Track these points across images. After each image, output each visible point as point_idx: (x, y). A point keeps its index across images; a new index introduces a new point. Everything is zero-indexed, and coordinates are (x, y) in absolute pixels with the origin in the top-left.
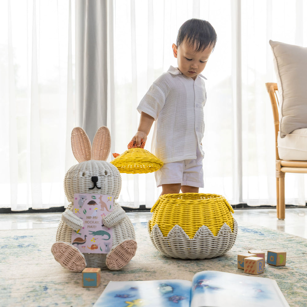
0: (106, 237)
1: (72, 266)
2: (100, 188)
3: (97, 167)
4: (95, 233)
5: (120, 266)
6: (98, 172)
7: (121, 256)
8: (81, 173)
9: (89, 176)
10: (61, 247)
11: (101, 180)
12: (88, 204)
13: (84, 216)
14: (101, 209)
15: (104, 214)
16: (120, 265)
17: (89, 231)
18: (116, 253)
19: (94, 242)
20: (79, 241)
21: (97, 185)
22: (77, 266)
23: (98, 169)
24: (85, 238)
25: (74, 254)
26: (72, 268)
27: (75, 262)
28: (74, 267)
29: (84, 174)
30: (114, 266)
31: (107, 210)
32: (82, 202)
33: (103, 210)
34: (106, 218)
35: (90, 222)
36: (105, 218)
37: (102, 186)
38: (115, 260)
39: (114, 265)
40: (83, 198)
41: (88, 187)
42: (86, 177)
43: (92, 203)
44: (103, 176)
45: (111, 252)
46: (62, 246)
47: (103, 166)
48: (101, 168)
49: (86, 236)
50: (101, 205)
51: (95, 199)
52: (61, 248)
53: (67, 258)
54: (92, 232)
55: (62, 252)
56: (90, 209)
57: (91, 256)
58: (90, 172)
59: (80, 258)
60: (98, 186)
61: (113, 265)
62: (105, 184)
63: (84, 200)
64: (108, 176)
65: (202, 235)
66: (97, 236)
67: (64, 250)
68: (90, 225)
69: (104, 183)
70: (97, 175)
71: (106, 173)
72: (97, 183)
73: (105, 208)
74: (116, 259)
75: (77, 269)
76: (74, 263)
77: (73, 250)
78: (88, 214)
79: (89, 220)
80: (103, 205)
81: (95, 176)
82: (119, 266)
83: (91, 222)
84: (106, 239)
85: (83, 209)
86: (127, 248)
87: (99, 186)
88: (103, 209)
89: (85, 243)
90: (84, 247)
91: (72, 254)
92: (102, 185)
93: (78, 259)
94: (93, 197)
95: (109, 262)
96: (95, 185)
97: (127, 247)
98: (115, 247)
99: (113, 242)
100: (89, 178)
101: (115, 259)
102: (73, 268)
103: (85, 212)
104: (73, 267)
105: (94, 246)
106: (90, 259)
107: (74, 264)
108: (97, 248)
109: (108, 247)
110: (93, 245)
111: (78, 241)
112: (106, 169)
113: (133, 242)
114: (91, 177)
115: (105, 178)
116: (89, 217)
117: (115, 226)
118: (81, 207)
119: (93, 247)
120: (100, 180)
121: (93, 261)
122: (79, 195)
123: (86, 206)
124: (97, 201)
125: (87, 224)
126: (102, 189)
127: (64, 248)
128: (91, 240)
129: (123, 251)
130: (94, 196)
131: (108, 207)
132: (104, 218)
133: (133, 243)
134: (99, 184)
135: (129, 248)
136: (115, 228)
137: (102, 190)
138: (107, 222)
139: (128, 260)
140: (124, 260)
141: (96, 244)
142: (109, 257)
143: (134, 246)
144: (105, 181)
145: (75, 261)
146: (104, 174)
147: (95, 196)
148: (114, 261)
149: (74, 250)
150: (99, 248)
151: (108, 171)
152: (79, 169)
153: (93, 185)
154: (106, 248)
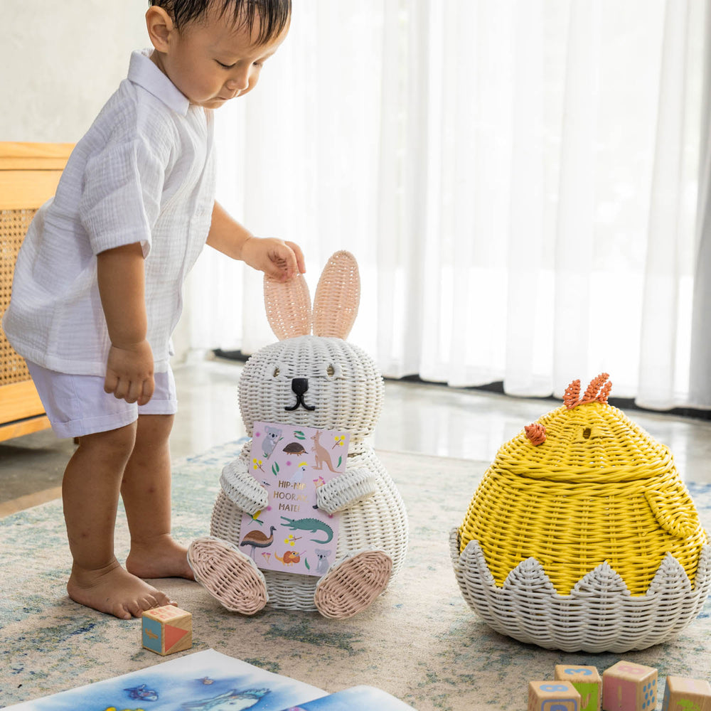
0: (321, 535)
1: (235, 598)
2: (312, 409)
3: (311, 355)
4: (295, 525)
5: (348, 611)
6: (310, 367)
7: (352, 589)
8: (271, 369)
9: (289, 377)
10: (209, 551)
11: (317, 388)
12: (284, 450)
13: (274, 480)
14: (316, 465)
15: (321, 478)
16: (349, 609)
17: (282, 517)
18: (341, 578)
19: (292, 547)
20: (258, 539)
21: (305, 399)
22: (246, 600)
23: (312, 361)
24: (272, 534)
25: (240, 569)
26: (234, 603)
27: (242, 591)
28: (239, 601)
29: (276, 372)
30: (333, 611)
31: (332, 469)
32: (271, 446)
33: (321, 469)
34: (323, 490)
35: (285, 496)
36: (321, 491)
37: (318, 404)
38: (337, 596)
39: (334, 607)
40: (273, 436)
41: (285, 404)
42: (281, 379)
43: (294, 448)
44: (323, 379)
45: (327, 575)
46: (211, 549)
47: (327, 354)
48: (322, 358)
49: (273, 529)
50: (316, 456)
51: (304, 438)
52: (211, 553)
53: (224, 578)
54: (288, 520)
55: (211, 562)
56: (289, 464)
57: (285, 577)
58: (291, 368)
59: (253, 582)
60: (306, 404)
61: (332, 608)
62: (325, 399)
63: (276, 439)
64: (337, 379)
65: (524, 584)
66: (299, 532)
67: (217, 558)
68: (285, 502)
69: (325, 397)
70: (307, 374)
71: (332, 370)
72: (305, 395)
73: (325, 464)
74: (339, 594)
75: (245, 606)
76: (239, 592)
77: (237, 562)
78: (282, 476)
79: (285, 490)
80: (322, 456)
81: (303, 377)
82: (346, 611)
83: (288, 496)
84: (321, 540)
85: (271, 462)
86: (368, 571)
87: (310, 403)
88: (321, 466)
89: (270, 544)
90: (266, 556)
91: (235, 570)
92: (318, 402)
93: (249, 582)
94: (297, 435)
95: (322, 599)
96: (300, 401)
97: (366, 568)
98: (338, 563)
99: (338, 551)
100: (286, 382)
101: (337, 593)
102: (236, 603)
103: (276, 470)
104: (236, 600)
105: (292, 556)
106: (282, 585)
107: (239, 594)
108: (297, 560)
109: (326, 560)
110: (289, 553)
111: (254, 538)
112: (332, 362)
113: (381, 557)
114: (291, 380)
115: (325, 384)
116: (285, 484)
117: (347, 510)
118: (267, 456)
119: (288, 558)
120: (314, 387)
121: (289, 591)
122: (266, 427)
123: (280, 456)
124: (307, 444)
125: (278, 501)
126: (316, 410)
127: (218, 553)
128: (284, 540)
129: (356, 577)
130: (300, 432)
131: (335, 462)
132: (319, 489)
133: (383, 559)
134: (309, 398)
135: (372, 570)
136: (348, 514)
137: (318, 412)
138: (325, 502)
139: (367, 598)
140: (359, 597)
141: (297, 551)
142: (322, 588)
143: (385, 567)
144: (328, 392)
145: (243, 588)
146: (325, 373)
147: (303, 431)
148: (332, 598)
149: (240, 561)
150: (302, 560)
151: (338, 366)
152: (269, 357)
153: (295, 399)
154: (320, 563)
